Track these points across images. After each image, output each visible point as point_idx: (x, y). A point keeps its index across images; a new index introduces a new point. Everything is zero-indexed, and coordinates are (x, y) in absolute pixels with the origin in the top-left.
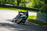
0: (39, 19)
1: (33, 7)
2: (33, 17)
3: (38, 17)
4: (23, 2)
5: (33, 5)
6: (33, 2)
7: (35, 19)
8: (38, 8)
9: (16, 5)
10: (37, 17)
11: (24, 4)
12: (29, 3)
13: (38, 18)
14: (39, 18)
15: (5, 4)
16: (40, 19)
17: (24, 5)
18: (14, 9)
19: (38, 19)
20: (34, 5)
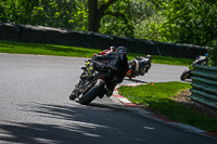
0: (206, 98)
1: (173, 37)
2: (173, 91)
3: (201, 90)
4: (122, 11)
5: (173, 25)
6: (172, 10)
7: (183, 100)
8: (199, 40)
9: (83, 30)
10: (194, 88)
11: (126, 22)
12: (148, 15)
13: (200, 95)
14: (207, 92)
15: (28, 26)
16: (210, 100)
17: (123, 29)
18: (75, 48)
19: (202, 100)
20: (178, 26)
